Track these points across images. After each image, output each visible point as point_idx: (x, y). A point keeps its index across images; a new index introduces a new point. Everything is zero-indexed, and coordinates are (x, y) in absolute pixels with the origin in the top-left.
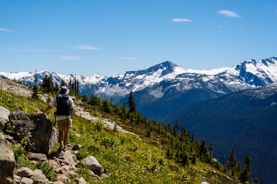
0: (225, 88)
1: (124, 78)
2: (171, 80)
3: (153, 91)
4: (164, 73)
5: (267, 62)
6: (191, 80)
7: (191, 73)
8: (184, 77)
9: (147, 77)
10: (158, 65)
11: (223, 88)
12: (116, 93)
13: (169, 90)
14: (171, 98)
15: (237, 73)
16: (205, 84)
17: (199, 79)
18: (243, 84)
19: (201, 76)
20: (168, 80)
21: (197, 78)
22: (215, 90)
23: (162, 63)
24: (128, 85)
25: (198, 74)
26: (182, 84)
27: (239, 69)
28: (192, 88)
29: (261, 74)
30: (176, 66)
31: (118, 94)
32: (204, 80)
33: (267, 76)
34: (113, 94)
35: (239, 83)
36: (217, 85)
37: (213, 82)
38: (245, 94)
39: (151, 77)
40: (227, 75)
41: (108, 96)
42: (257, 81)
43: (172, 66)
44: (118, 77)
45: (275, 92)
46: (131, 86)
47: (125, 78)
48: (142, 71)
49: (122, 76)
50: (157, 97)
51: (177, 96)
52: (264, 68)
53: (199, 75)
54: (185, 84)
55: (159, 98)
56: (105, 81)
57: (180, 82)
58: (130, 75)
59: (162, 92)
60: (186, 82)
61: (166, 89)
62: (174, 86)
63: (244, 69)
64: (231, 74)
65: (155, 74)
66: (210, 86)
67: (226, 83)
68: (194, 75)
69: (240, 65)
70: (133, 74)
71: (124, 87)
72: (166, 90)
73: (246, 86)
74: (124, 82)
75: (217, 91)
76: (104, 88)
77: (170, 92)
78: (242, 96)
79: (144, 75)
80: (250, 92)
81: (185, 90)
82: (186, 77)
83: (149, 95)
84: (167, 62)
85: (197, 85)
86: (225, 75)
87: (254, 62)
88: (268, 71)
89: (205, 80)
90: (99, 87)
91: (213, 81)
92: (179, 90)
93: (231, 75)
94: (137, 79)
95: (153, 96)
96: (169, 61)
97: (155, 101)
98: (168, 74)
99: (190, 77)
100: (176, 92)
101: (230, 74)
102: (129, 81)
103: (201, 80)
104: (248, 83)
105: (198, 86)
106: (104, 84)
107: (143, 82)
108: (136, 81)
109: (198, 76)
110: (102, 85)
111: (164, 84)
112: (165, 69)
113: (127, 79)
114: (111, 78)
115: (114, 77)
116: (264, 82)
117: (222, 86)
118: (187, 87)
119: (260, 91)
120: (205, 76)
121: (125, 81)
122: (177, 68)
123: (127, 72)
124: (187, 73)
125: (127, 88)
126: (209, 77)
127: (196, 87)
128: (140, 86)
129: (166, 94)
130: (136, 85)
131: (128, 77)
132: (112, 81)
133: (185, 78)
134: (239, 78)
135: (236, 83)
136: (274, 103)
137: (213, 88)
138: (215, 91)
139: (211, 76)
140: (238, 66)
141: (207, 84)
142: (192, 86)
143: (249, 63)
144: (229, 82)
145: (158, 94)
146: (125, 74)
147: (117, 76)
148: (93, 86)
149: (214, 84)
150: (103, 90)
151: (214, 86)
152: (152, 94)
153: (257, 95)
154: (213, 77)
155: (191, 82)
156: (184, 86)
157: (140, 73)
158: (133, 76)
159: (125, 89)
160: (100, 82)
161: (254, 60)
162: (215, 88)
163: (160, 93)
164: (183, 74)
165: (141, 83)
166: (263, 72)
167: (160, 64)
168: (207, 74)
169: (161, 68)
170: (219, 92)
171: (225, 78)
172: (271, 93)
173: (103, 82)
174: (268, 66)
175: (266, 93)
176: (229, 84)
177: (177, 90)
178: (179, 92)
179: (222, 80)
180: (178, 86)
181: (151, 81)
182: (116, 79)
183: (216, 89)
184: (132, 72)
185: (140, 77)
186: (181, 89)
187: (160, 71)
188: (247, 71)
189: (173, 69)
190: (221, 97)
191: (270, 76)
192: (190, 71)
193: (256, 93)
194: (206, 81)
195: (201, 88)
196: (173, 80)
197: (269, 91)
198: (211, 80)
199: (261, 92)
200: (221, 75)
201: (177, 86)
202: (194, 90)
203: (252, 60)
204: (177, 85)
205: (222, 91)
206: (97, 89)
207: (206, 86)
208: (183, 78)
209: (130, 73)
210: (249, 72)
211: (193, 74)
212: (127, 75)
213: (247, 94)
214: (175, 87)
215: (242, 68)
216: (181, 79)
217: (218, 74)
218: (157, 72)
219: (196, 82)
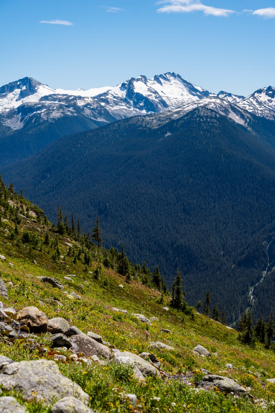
0: (106, 114)
2: (33, 104)
3: (9, 121)
4: (23, 95)
5: (160, 79)
6: (61, 104)
7: (61, 94)
8: (51, 100)
10: (14, 82)
11: (104, 114)
13: (31, 118)
14: (34, 129)
15: (122, 94)
16: (80, 109)
17: (72, 102)
18: (130, 109)
19: (76, 98)
20: (29, 104)
21: (70, 101)
22: (93, 117)
23: (20, 80)
25: (71, 96)
26: (50, 110)
27: (125, 88)
28: (62, 115)
29: (154, 95)
30: (40, 84)
32: (79, 105)
33: (161, 98)
35: (125, 108)
36: (97, 111)
37: (92, 107)
38: (132, 122)
39: (5, 100)
40: (109, 97)
42: (149, 105)
43: (33, 84)
45: (170, 118)
50: (15, 129)
51: (42, 127)
52: (157, 87)
53: (72, 97)
54: (53, 110)
55: (17, 131)
57: (46, 108)
59: (21, 121)
60: (54, 107)
61: (26, 117)
62: (38, 113)
63: (131, 89)
64: (115, 95)
65: (10, 95)
66: (88, 112)
67: (108, 108)
68: (64, 97)
69: (126, 82)
72: (27, 119)
73: (134, 112)
75: (97, 119)
77: (33, 121)
78: (129, 125)
80: (139, 120)
81: (53, 119)
82: (55, 100)
83: (3, 126)
84: (27, 78)
85: (69, 112)
86: (107, 97)
87: (144, 79)
88: (162, 92)
89: (80, 103)
91: (91, 105)
92: (45, 118)
93: (114, 97)
95: (9, 128)
96: (29, 76)
97: (12, 134)
98: (29, 96)
99: (60, 100)
100: (41, 121)
101: (113, 95)
103: (75, 103)
104: (137, 108)
105: (71, 112)
109: (70, 98)
111: (24, 110)
112: (24, 88)
116: (157, 105)
117: (103, 111)
118: (56, 114)
119: (151, 118)
120: (80, 98)
122: (41, 87)
124: (55, 95)
126: (85, 99)
127: (69, 113)
129: (27, 124)
133: (53, 102)
134: (125, 100)
135: (122, 107)
136: (169, 134)
137: (91, 114)
138: (95, 119)
139: (88, 98)
140: (123, 85)
141: (83, 109)
142: (62, 113)
143: (138, 80)
144: (112, 106)
145: (16, 125)
149: (93, 109)
151: (92, 113)
152: (6, 124)
153: (148, 124)
154: (91, 100)
155: (61, 107)
156: (52, 113)
161: (144, 77)
162: (93, 114)
163: (19, 122)
164: (50, 96)
166: (156, 92)
167: (17, 82)
168: (82, 96)
169: (18, 87)
170: (100, 120)
171: (106, 101)
172: (165, 120)
174: (161, 84)
175: (159, 120)
176: (113, 109)
177: (42, 118)
178: (45, 121)
179: (103, 104)
181: (5, 106)
183: (95, 117)
186: (47, 117)
187: (17, 91)
188: (136, 91)
189: (36, 88)
190: (103, 127)
191: (164, 98)
192: (60, 91)
193: (147, 120)
194: (82, 106)
195: (75, 115)
196: (36, 104)
197: (163, 117)
198: (88, 104)
199: (153, 119)
200: (102, 97)
201: (41, 113)
202: (65, 118)
203: (141, 76)
204: (42, 111)
205: (104, 118)
207: (82, 112)
208: (49, 102)
210: (138, 92)
211: (63, 95)
213: (135, 123)
214: (40, 114)
215: (128, 86)
216: (47, 103)
217: (98, 96)
218: (13, 92)
219: (67, 107)
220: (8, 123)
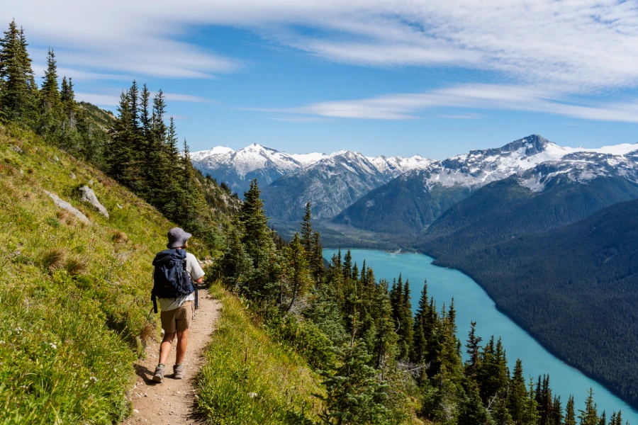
1: (467, 161)
2: (555, 163)
4: (529, 152)
6: (590, 164)
8: (576, 159)
9: (502, 159)
10: (519, 140)
12: (456, 183)
13: (554, 179)
14: (562, 192)
16: (613, 169)
17: (602, 161)
19: (606, 156)
20: (551, 164)
21: (599, 160)
22: (631, 178)
23: (525, 138)
24: (473, 170)
25: (600, 154)
26: (577, 169)
28: (595, 176)
30: (547, 142)
31: (460, 184)
32: (610, 164)
34: (453, 185)
36: (635, 172)
37: (627, 167)
39: (509, 159)
41: (445, 187)
43: (541, 142)
44: (459, 159)
46: (479, 173)
47: (470, 161)
48: (494, 150)
49: (464, 158)
50: (535, 191)
51: (573, 189)
53: (602, 155)
54: (582, 170)
55: (538, 192)
56: (440, 165)
57: (571, 167)
58: (476, 157)
59: (541, 182)
60: (581, 166)
61: (547, 177)
62: (563, 174)
65: (514, 154)
66: (622, 172)
68: (592, 155)
70: (480, 155)
71: (469, 175)
72: (549, 179)
74: (467, 166)
75: (635, 180)
76: (438, 175)
77: (558, 182)
79: (497, 156)
81: (584, 180)
82: (581, 158)
83: (520, 187)
84: (533, 136)
85: (602, 171)
89: (611, 162)
90: (430, 174)
91: (626, 165)
92: (574, 179)
94: (487, 162)
95: (528, 189)
96: (536, 134)
97: (533, 196)
98: (536, 155)
99: (588, 159)
100: (569, 182)
102: (475, 166)
103: (606, 163)
105: (605, 173)
106: (438, 169)
107: (496, 166)
108: (485, 165)
109: (599, 157)
110: (435, 171)
111: (543, 169)
112: (530, 146)
113: (472, 162)
114: (448, 160)
115: (453, 158)
118: (587, 175)
120: (610, 156)
121: (469, 165)
122: (549, 145)
123: (472, 152)
124: (581, 153)
125: (472, 175)
126: (617, 158)
127: (602, 174)
128: (492, 172)
129: (550, 185)
130: (486, 172)
131: (473, 159)
132: (450, 165)
133: (579, 161)
137: (627, 175)
139: (620, 156)
141: (617, 169)
142: (595, 173)
145: (535, 185)
146: (469, 155)
147: (457, 158)
148: (422, 172)
149: (629, 169)
150: (437, 178)
151: (629, 173)
152: (524, 185)
154: (625, 158)
155: (589, 166)
156: (581, 173)
157: (491, 152)
158: (480, 158)
159: (470, 177)
160: (432, 167)
162: (630, 176)
163: (538, 183)
164: (575, 154)
165: (494, 167)
167: (522, 140)
168: (613, 154)
169: (523, 145)
173: (436, 166)
177: (569, 179)
178: (572, 182)
180: (570, 172)
181: (509, 165)
182: (456, 161)
184: (479, 151)
185: (491, 159)
186: (576, 178)
187: (521, 150)
189: (544, 146)
192: (588, 150)
194: (615, 166)
195: (610, 176)
196: (559, 163)
198: (622, 163)
200: (634, 156)
202: (600, 179)
204: (568, 171)
206: (429, 177)
207: (615, 173)
208: (574, 161)
209: (475, 153)
211: (591, 153)
212: (472, 156)
214: (566, 174)
216: (573, 162)
217: (630, 154)
218: (518, 151)
219: (599, 166)
220: (525, 183)
